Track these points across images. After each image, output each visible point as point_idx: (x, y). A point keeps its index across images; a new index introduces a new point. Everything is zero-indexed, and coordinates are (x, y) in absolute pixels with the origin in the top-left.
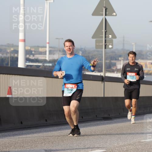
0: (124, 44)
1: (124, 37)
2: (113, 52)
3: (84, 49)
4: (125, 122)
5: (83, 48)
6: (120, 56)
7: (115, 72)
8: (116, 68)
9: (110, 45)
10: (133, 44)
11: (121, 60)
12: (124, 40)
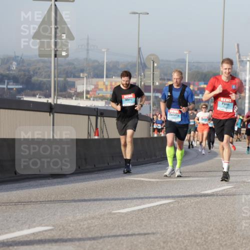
0: (88, 50)
1: (88, 39)
2: (69, 64)
3: (21, 58)
4: (89, 181)
5: (18, 57)
6: (82, 71)
7: (74, 98)
8: (76, 91)
9: (64, 51)
10: (103, 50)
11: (84, 78)
12: (88, 44)
